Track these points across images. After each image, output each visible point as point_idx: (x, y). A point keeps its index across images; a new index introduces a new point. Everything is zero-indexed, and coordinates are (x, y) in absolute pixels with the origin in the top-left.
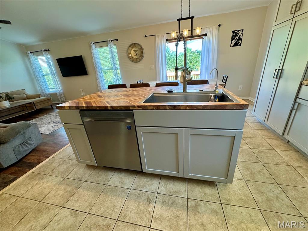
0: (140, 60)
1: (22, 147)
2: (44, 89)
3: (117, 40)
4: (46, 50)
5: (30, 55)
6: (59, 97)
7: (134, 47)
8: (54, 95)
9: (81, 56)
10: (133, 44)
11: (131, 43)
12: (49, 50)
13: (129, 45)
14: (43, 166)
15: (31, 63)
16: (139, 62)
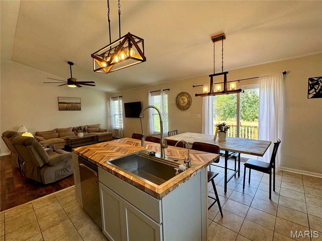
0: (187, 108)
1: (62, 172)
2: (112, 125)
3: (169, 90)
4: (120, 97)
5: (111, 99)
6: (119, 133)
7: (182, 96)
8: (116, 130)
9: (140, 102)
10: (181, 93)
11: (180, 92)
12: (122, 97)
13: (178, 94)
14: (62, 192)
15: (110, 105)
16: (185, 110)
